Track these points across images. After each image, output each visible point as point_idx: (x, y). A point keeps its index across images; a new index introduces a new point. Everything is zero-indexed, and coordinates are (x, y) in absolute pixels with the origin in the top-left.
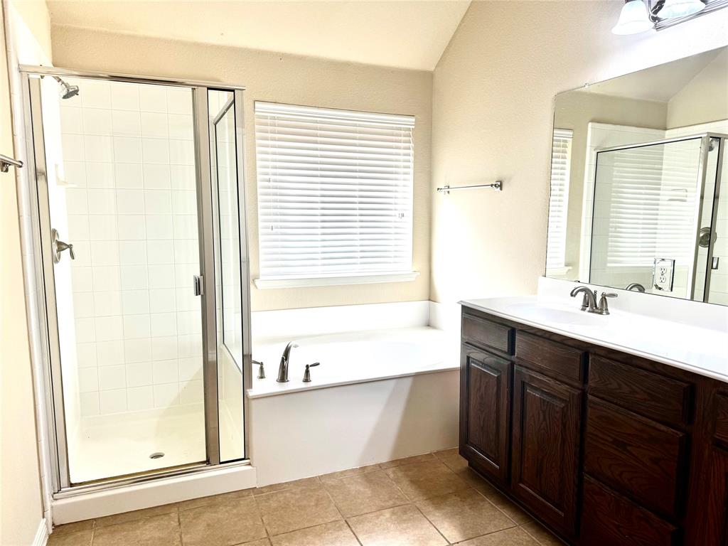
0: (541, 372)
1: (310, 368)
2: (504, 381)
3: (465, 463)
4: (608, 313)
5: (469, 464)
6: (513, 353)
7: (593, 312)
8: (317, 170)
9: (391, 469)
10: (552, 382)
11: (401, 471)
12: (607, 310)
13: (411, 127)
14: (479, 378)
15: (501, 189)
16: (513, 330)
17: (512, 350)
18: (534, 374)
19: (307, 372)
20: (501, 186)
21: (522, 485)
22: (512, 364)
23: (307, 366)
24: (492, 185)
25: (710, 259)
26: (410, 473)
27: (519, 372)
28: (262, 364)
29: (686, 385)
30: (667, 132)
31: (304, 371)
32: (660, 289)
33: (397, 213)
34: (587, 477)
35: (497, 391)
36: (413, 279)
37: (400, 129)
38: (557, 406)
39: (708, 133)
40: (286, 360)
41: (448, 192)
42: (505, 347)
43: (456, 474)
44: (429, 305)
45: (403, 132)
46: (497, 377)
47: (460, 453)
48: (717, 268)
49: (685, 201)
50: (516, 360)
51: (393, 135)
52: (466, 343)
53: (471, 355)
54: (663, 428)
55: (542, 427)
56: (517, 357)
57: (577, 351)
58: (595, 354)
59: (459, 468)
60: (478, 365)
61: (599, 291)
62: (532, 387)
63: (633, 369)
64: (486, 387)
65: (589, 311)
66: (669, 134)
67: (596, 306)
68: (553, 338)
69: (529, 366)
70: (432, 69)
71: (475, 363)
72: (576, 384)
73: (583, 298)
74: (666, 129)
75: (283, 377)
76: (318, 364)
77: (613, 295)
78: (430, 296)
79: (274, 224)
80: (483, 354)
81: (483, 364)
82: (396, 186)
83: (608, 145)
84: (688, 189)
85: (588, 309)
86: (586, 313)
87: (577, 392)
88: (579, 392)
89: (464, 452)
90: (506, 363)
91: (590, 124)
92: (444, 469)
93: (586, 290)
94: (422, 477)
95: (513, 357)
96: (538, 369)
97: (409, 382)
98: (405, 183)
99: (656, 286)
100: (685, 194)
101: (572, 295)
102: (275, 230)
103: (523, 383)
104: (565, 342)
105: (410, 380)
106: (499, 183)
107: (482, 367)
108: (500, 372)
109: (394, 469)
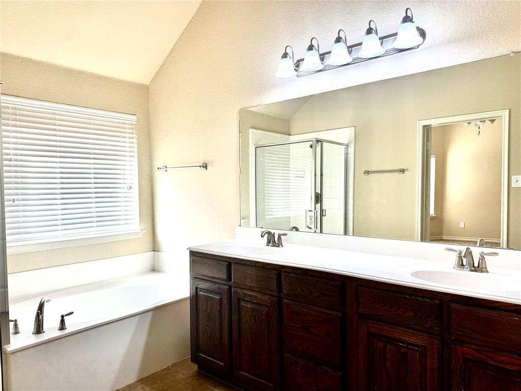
0: (251, 289)
1: (65, 318)
2: (225, 300)
3: (195, 367)
4: (282, 246)
5: (199, 368)
6: (230, 280)
7: (274, 246)
8: (56, 152)
9: (140, 387)
10: (259, 296)
11: (148, 386)
12: (282, 244)
13: (134, 123)
14: (205, 302)
15: (206, 169)
16: (230, 263)
17: (229, 278)
18: (246, 292)
19: (62, 321)
20: (206, 167)
21: (242, 373)
22: (230, 287)
23: (63, 317)
24: (200, 166)
25: (322, 210)
26: (155, 386)
27: (236, 292)
28: (16, 321)
29: (340, 283)
30: (291, 136)
31: (60, 321)
32: (310, 228)
33: (125, 186)
34: (286, 355)
35: (220, 309)
36: (141, 236)
37: (126, 124)
38: (263, 311)
39: (316, 138)
40: (41, 314)
41: (166, 171)
42: (225, 276)
43: (191, 378)
44: (154, 254)
45: (127, 126)
46: (220, 298)
47: (192, 361)
48: (325, 216)
49: (303, 177)
50: (233, 285)
51: (120, 128)
52: (195, 278)
53: (199, 286)
54: (329, 312)
55: (254, 327)
56: (234, 282)
57: (275, 272)
58: (285, 272)
59: (191, 372)
60: (204, 292)
61: (277, 233)
62: (245, 301)
63: (309, 278)
64: (211, 308)
65: (271, 246)
66: (293, 138)
67: (275, 242)
68: (257, 265)
69: (242, 287)
70: (148, 83)
71: (202, 292)
72: (275, 294)
73: (267, 237)
74: (290, 135)
75: (39, 329)
76: (72, 313)
77: (285, 235)
78: (154, 248)
79: (15, 197)
80: (208, 284)
81: (208, 291)
82: (124, 165)
83: (261, 143)
84: (305, 171)
85: (270, 244)
86: (269, 247)
87: (275, 299)
88: (277, 298)
89: (195, 359)
90: (226, 287)
91: (250, 129)
92: (180, 376)
93: (269, 233)
94: (165, 386)
95: (230, 282)
96: (248, 288)
97: (150, 314)
98: (131, 163)
99: (308, 227)
100: (304, 173)
101: (262, 237)
102: (16, 202)
103: (239, 300)
104: (266, 267)
105: (151, 313)
106: (205, 165)
107: (207, 293)
108: (222, 295)
109: (142, 386)
